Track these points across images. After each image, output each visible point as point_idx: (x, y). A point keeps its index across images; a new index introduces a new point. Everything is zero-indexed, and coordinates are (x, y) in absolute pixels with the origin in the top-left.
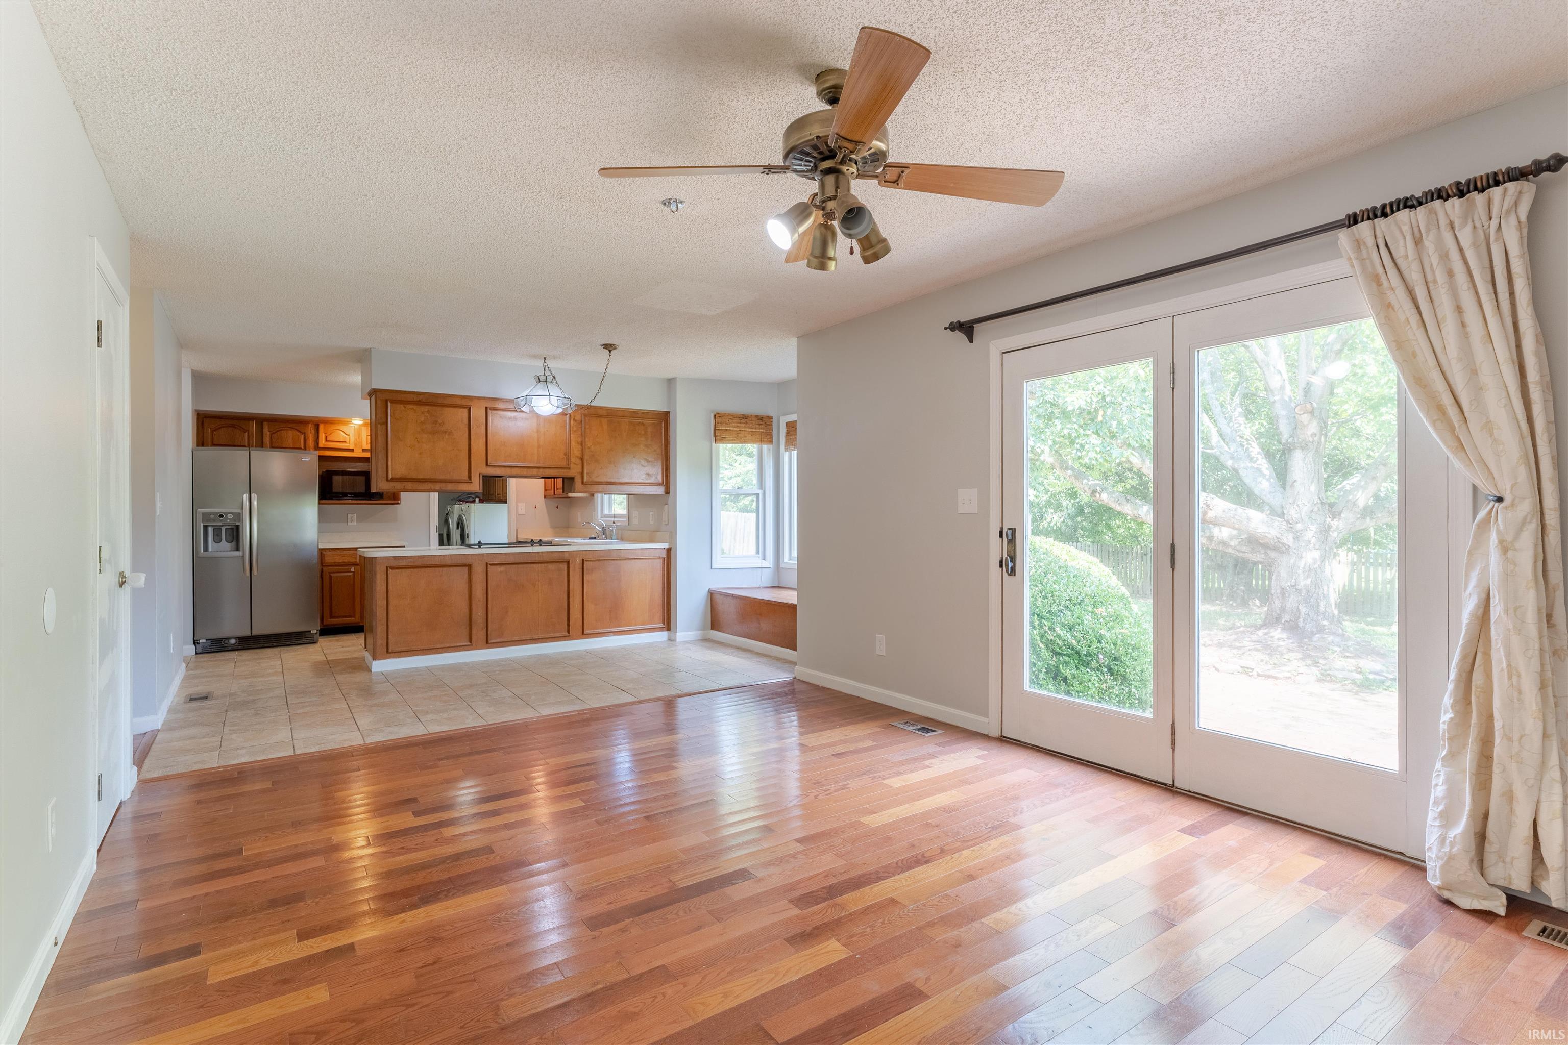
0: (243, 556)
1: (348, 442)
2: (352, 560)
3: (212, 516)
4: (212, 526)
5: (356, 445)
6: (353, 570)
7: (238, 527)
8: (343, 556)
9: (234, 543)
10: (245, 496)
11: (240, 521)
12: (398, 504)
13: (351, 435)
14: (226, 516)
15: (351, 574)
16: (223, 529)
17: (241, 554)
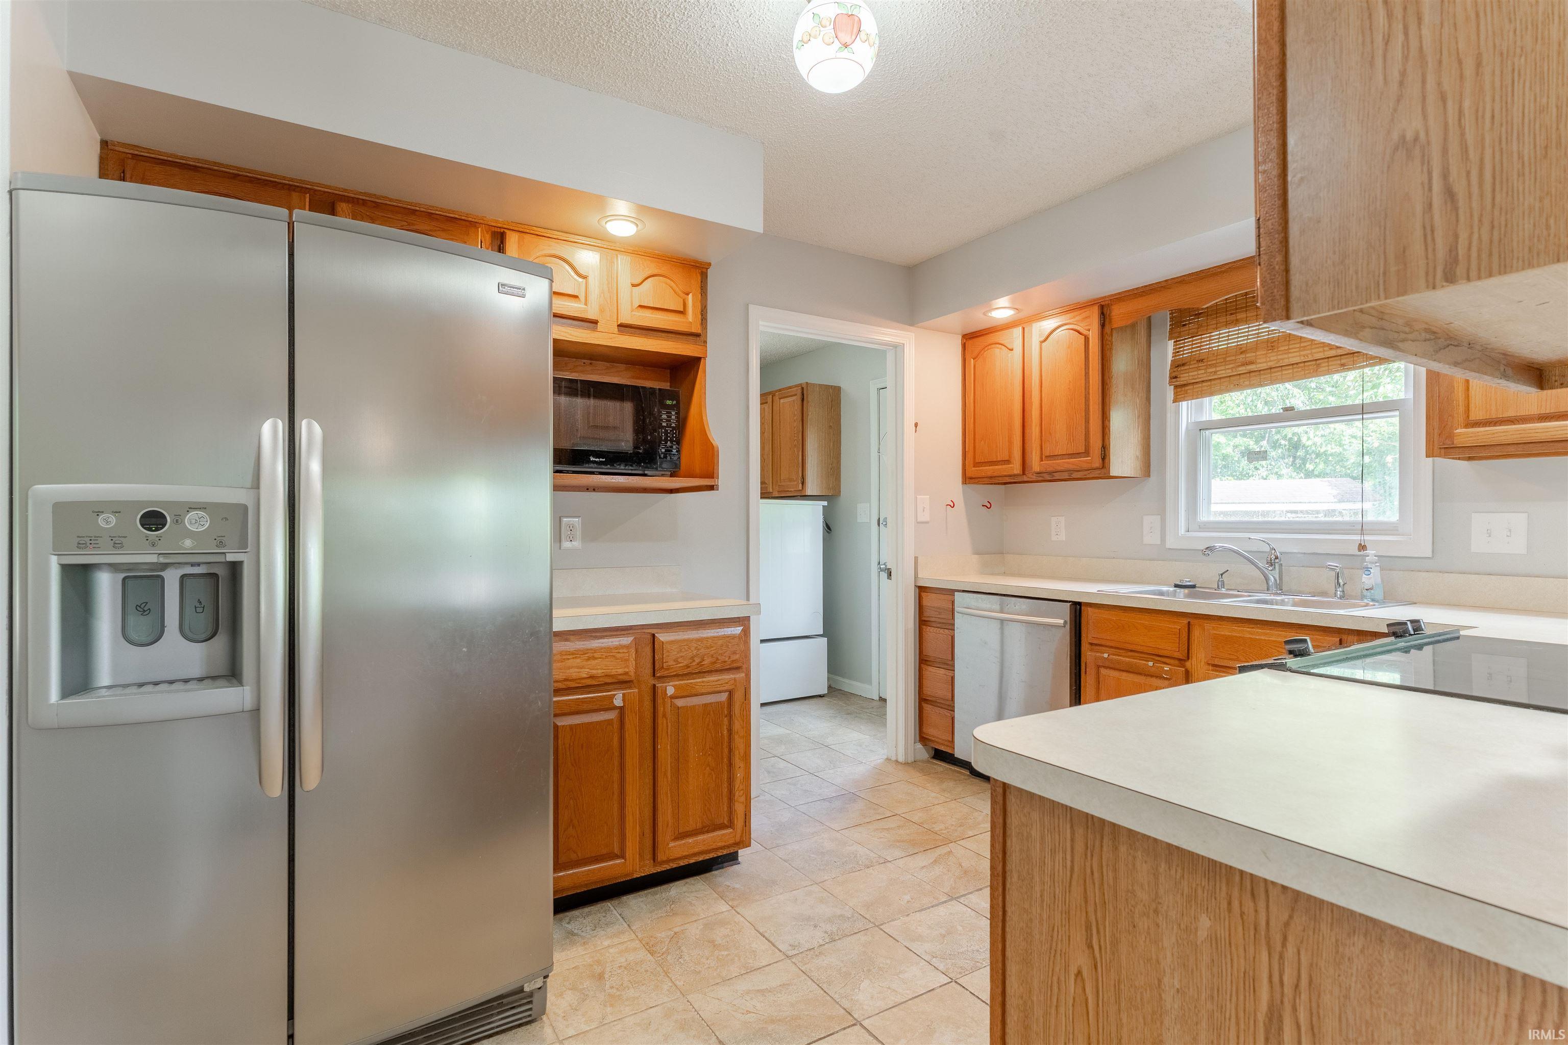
0: (256, 712)
1: (582, 297)
2: (617, 669)
3: (106, 522)
4: (114, 568)
5: (602, 310)
6: (618, 702)
7: (235, 568)
8: (590, 654)
9: (220, 643)
10: (267, 428)
11: (243, 544)
12: (711, 488)
13: (590, 279)
14: (178, 521)
15: (611, 715)
16: (172, 579)
17: (249, 704)
